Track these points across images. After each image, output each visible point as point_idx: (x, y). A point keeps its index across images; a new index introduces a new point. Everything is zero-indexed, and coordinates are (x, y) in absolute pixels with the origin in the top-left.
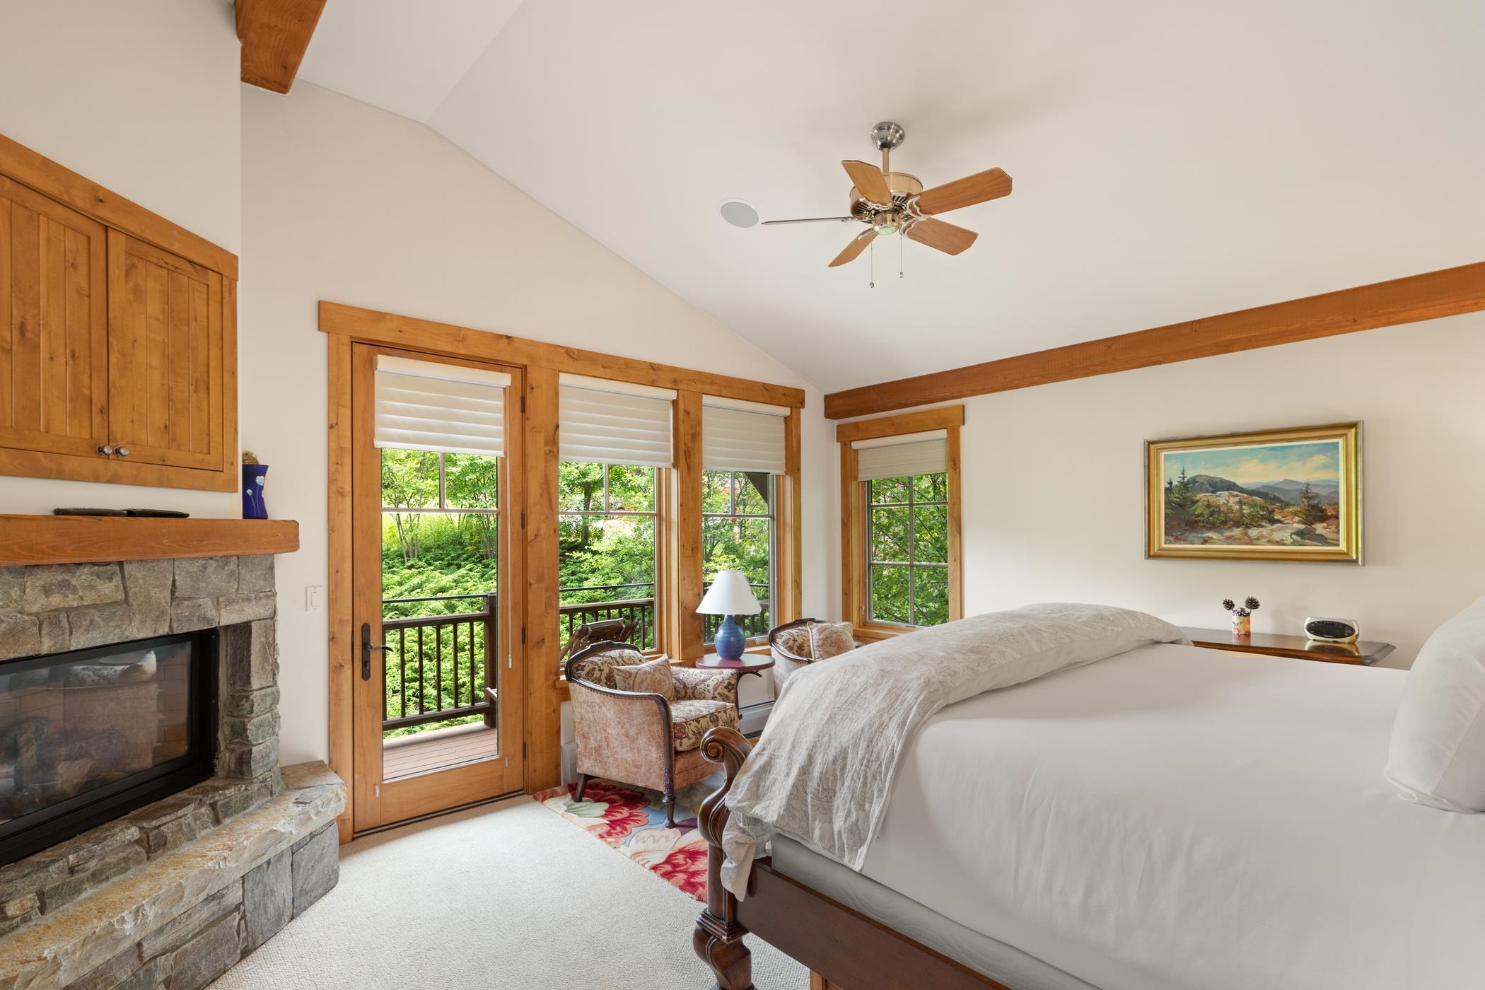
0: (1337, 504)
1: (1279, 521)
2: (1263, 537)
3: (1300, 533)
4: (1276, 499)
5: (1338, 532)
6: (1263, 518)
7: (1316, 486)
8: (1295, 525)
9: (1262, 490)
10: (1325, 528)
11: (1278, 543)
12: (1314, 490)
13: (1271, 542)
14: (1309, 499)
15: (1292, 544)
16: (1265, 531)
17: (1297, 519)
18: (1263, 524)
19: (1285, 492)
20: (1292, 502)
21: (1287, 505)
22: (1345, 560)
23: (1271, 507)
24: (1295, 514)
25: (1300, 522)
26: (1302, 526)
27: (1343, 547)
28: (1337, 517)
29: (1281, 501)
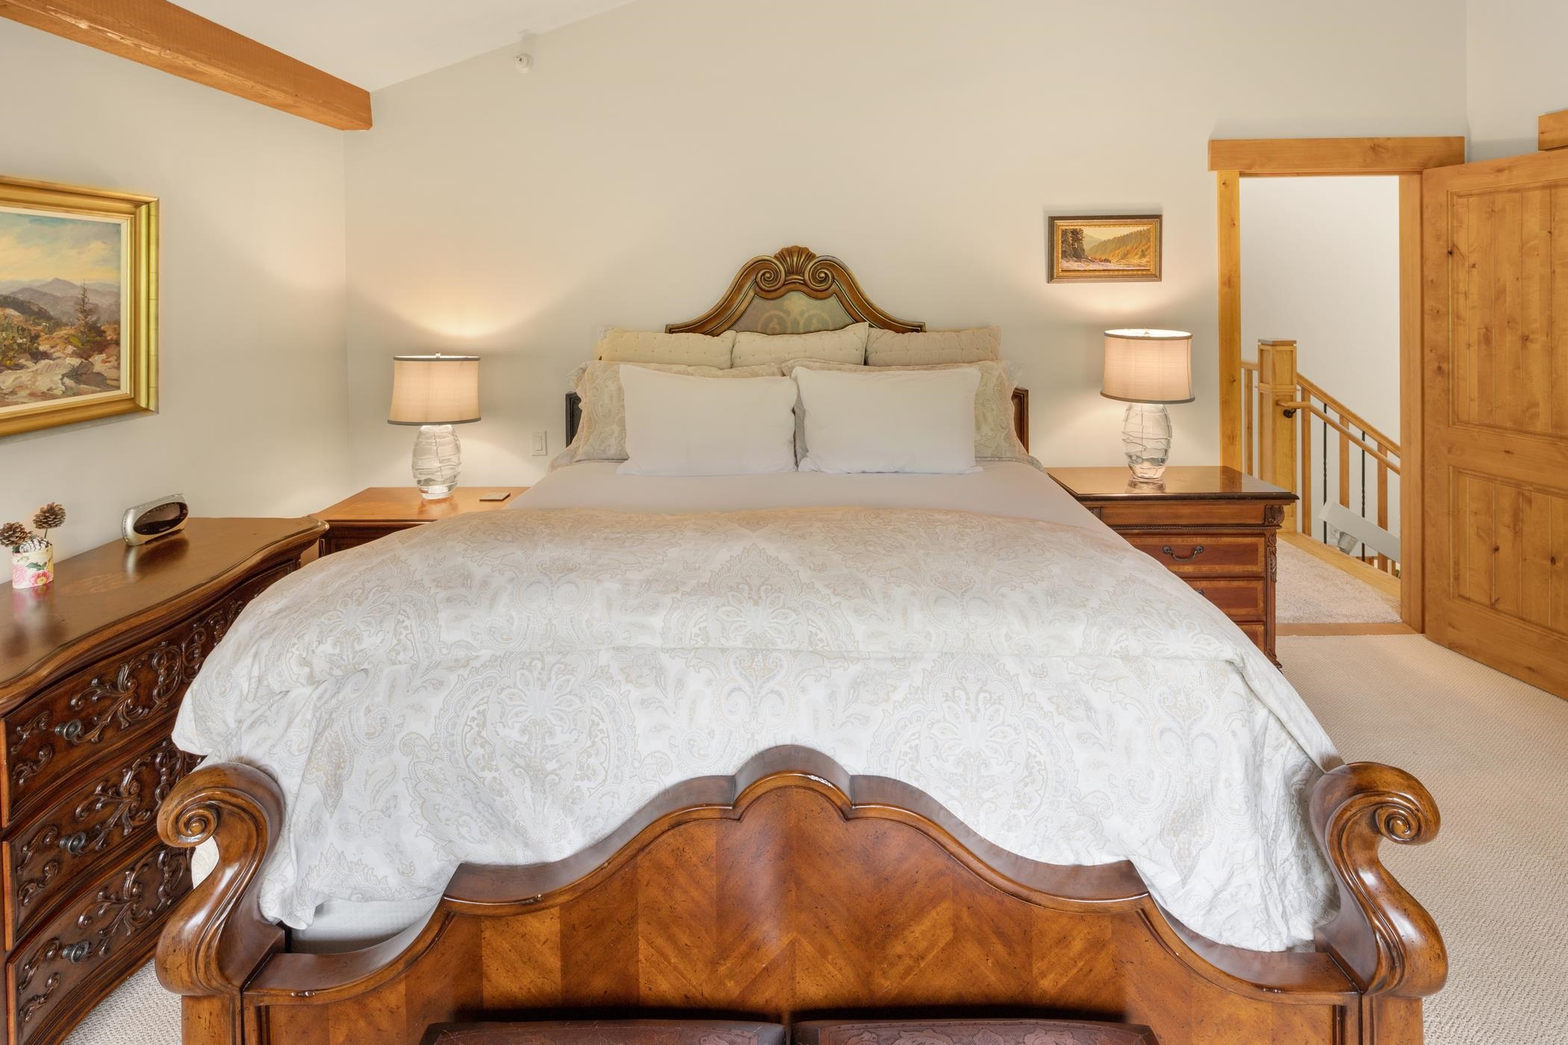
0: (118, 323)
1: (45, 355)
2: (21, 387)
3: (75, 374)
4: (42, 315)
5: (118, 367)
6: (22, 349)
7: (96, 292)
8: (68, 360)
9: (21, 297)
10: (105, 362)
11: (46, 395)
12: (93, 299)
13: (34, 396)
14: (86, 313)
15: (65, 394)
16: (24, 376)
17: (70, 349)
18: (22, 361)
19: (56, 299)
20: (65, 320)
21: (57, 324)
22: (132, 408)
23: (34, 329)
24: (67, 341)
25: (74, 354)
26: (76, 362)
27: (125, 388)
28: (117, 343)
29: (49, 318)
